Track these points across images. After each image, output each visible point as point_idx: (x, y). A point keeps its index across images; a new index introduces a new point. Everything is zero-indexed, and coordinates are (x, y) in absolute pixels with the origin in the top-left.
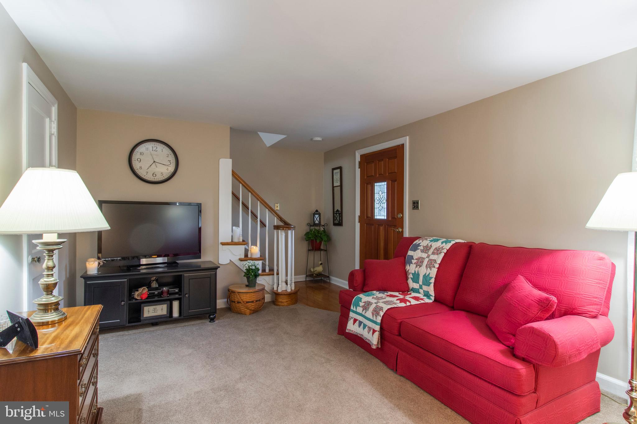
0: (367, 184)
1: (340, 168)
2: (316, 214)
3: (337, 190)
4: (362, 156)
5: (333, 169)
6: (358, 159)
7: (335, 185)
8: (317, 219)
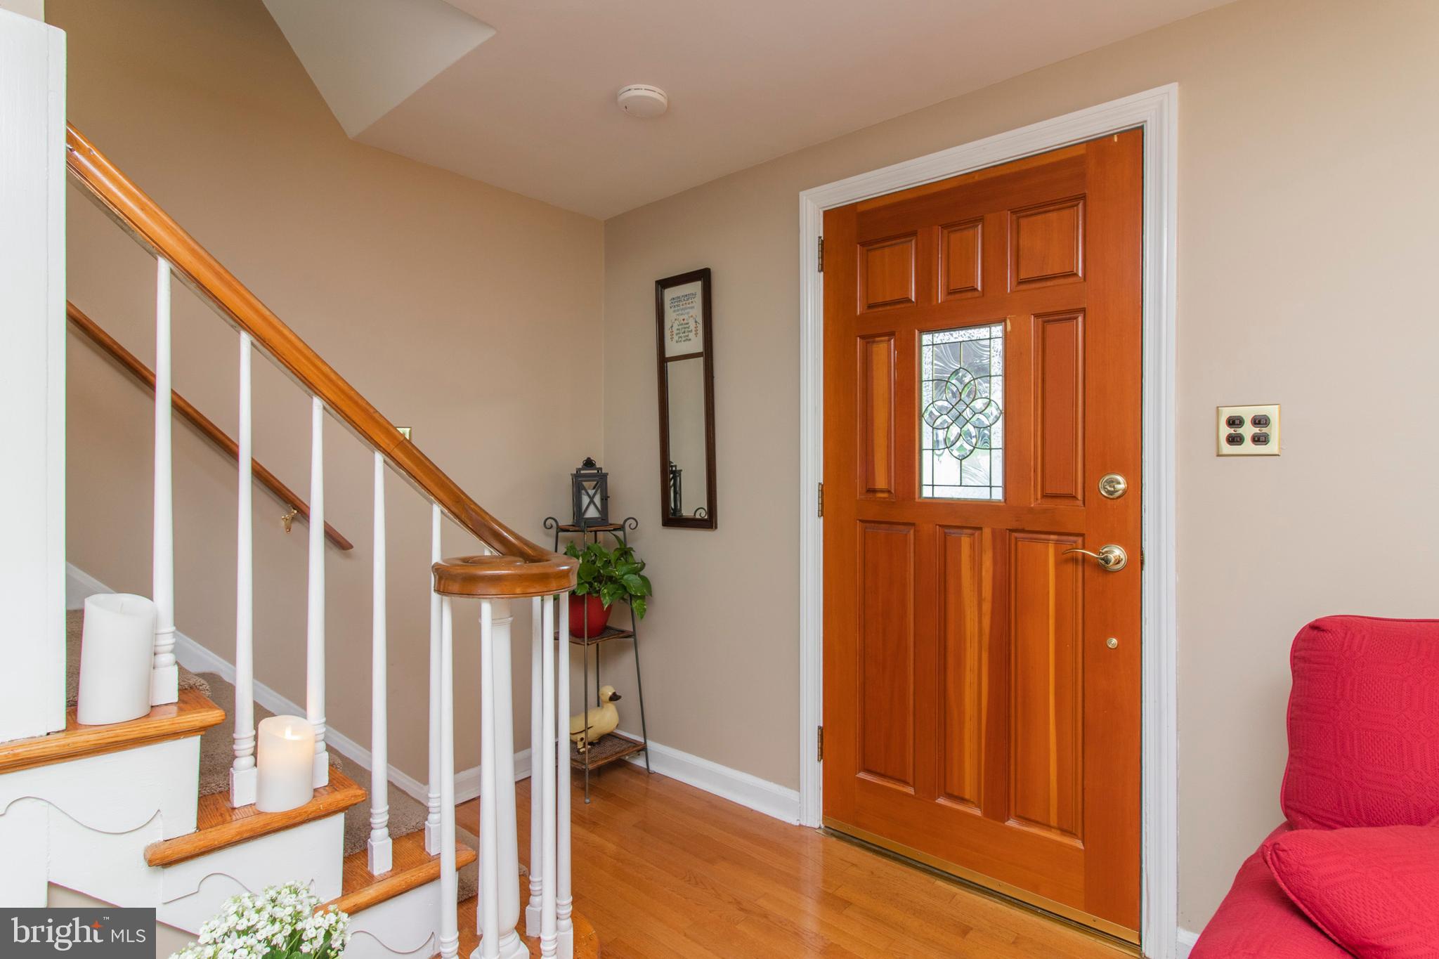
0: (869, 339)
1: (704, 276)
2: (585, 475)
3: (686, 379)
4: (833, 217)
5: (663, 284)
6: (811, 230)
7: (668, 354)
8: (592, 501)
